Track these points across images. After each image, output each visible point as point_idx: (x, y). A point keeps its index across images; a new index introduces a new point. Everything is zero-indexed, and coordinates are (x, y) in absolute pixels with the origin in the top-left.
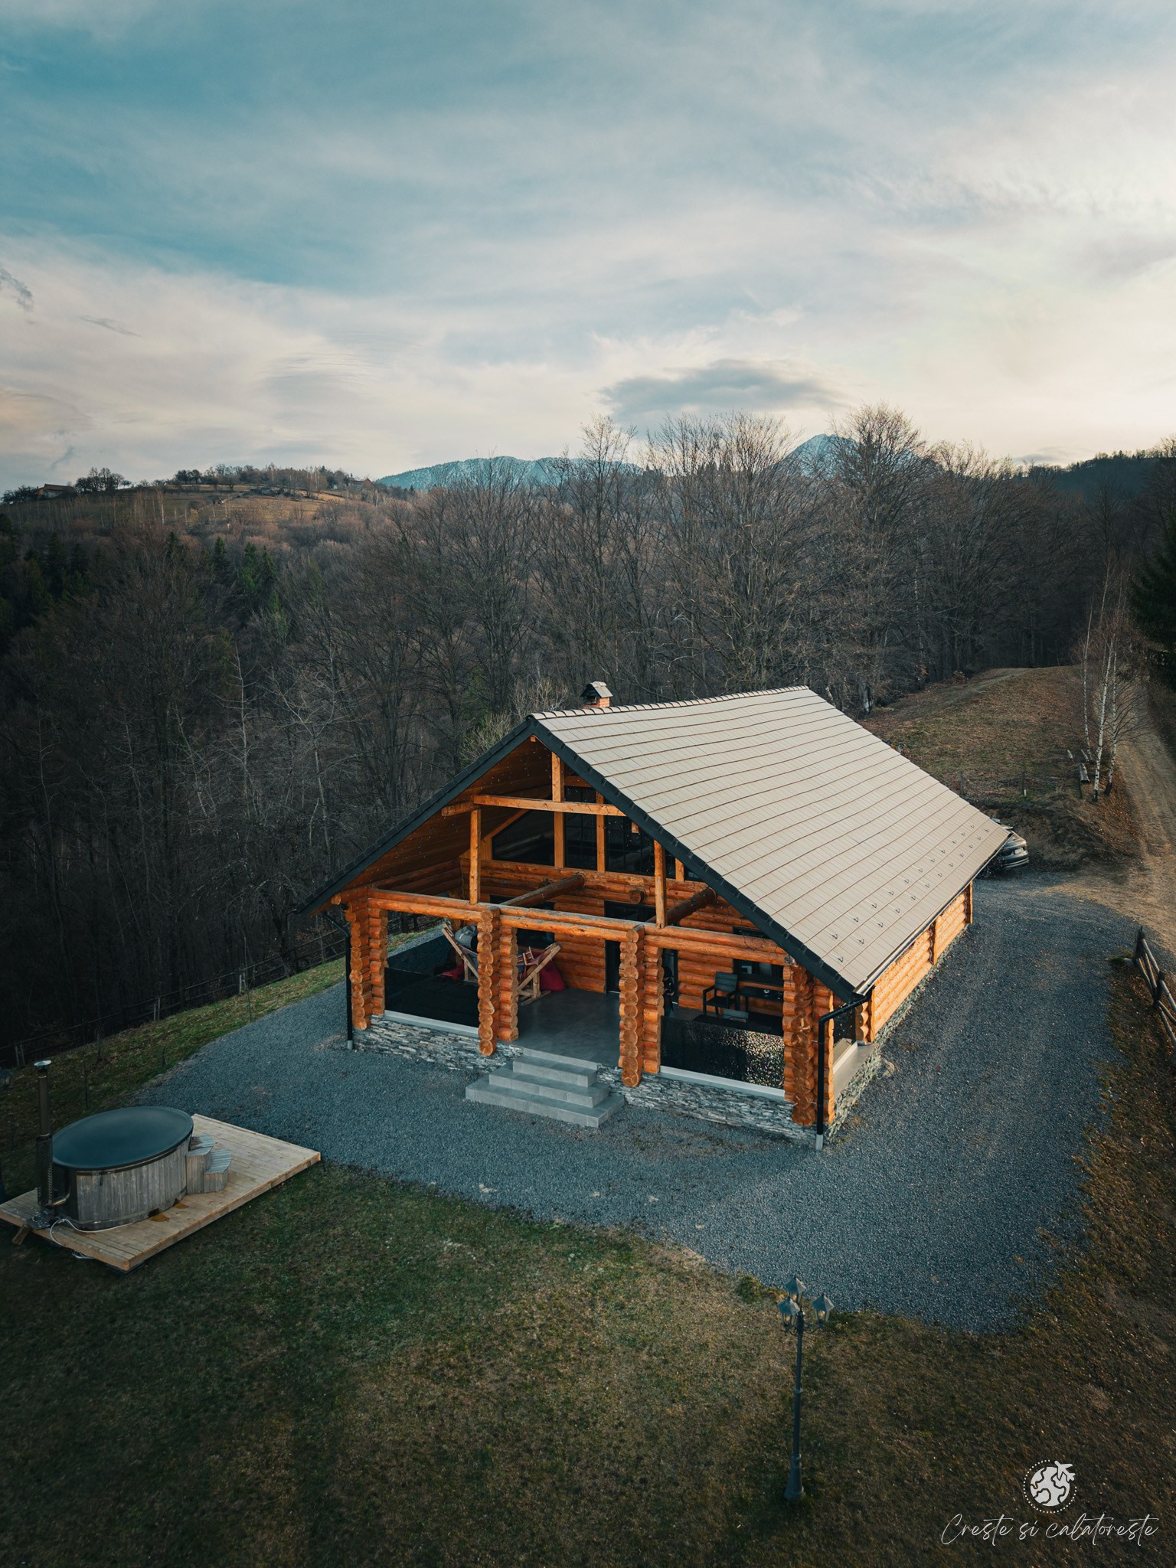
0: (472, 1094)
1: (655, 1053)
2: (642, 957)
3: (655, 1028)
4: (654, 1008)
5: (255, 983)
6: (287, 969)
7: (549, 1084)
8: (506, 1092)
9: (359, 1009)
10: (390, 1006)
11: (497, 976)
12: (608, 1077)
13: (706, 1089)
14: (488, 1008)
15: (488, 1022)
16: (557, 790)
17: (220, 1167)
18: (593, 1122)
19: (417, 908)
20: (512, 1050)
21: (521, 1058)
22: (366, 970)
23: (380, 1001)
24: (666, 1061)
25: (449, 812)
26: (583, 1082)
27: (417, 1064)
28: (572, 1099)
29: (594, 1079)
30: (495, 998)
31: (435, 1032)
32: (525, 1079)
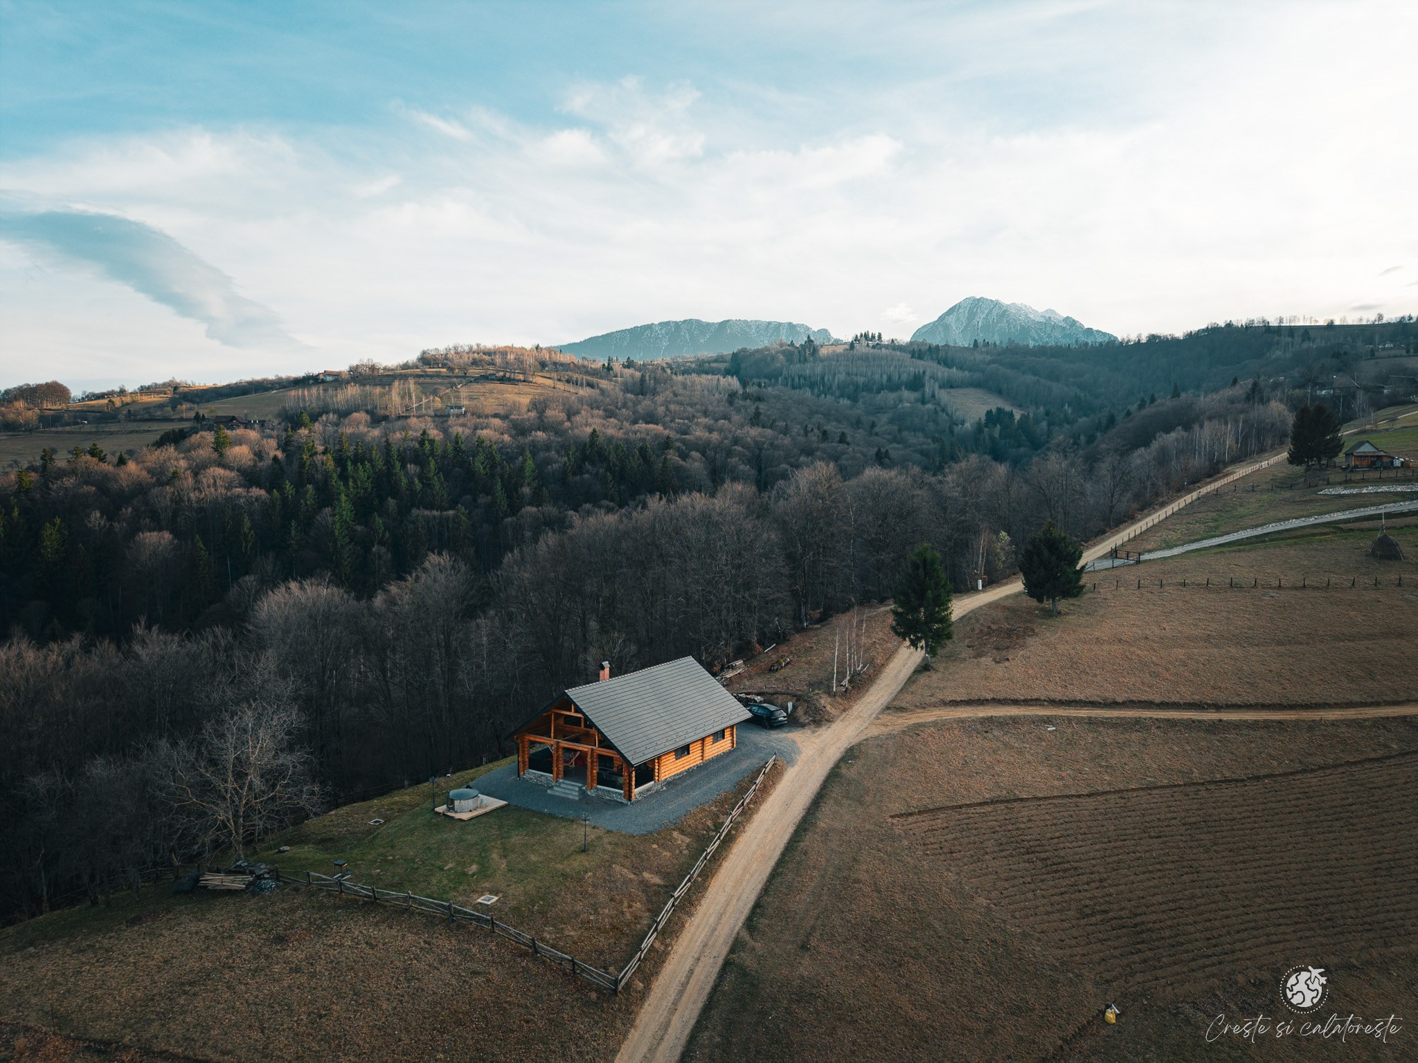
0: (549, 791)
1: (595, 781)
2: (592, 756)
3: (595, 775)
4: (596, 770)
5: (490, 761)
6: (501, 757)
7: (568, 789)
8: (558, 791)
9: (521, 769)
10: (530, 768)
11: (557, 760)
12: (584, 788)
13: (606, 791)
14: (555, 769)
15: (555, 773)
16: (573, 710)
17: (485, 804)
18: (577, 798)
19: (537, 740)
20: (561, 781)
21: (563, 783)
22: (523, 757)
23: (527, 766)
24: (598, 784)
25: (544, 714)
26: (577, 789)
27: (536, 784)
28: (574, 793)
29: (580, 788)
30: (557, 766)
31: (542, 775)
32: (562, 788)
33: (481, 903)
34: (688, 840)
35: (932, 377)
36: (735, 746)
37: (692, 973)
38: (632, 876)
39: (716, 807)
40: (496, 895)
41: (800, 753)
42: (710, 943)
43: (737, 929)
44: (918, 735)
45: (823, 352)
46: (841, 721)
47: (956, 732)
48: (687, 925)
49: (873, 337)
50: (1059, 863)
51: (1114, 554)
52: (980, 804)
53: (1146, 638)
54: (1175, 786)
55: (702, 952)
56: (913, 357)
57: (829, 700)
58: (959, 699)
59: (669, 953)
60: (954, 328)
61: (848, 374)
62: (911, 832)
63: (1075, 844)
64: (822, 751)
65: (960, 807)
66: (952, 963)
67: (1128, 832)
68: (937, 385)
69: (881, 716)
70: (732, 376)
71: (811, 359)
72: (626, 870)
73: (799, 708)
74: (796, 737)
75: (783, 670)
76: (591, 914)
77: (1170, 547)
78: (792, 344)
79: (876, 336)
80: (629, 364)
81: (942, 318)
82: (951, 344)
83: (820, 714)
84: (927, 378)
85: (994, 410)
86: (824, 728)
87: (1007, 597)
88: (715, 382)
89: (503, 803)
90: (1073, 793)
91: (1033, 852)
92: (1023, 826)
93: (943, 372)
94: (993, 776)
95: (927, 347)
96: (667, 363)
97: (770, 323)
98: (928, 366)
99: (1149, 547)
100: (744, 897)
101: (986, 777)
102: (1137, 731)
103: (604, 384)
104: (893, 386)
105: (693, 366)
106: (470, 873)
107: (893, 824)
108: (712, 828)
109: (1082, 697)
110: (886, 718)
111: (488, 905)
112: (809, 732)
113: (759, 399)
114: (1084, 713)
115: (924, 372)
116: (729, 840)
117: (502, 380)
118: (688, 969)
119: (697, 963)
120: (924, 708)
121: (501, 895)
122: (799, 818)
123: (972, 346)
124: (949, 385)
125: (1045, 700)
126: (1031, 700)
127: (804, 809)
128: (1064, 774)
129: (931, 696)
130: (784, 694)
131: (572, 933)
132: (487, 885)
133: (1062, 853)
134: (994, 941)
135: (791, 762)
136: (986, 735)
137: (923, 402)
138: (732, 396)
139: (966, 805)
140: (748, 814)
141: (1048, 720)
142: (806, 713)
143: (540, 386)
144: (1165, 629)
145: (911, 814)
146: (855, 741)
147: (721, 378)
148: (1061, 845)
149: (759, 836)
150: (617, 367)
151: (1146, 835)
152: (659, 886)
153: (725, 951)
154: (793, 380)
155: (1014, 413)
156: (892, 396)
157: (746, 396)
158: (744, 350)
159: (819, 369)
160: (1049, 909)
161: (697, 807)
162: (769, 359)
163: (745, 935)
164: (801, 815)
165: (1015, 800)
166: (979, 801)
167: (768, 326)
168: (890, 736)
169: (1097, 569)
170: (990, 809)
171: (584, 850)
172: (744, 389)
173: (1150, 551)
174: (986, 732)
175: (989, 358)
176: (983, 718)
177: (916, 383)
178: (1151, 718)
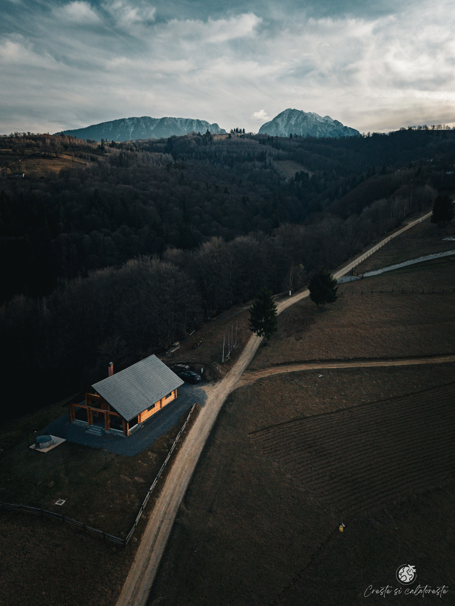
0: (86, 432)
1: (109, 426)
2: (107, 415)
3: (109, 424)
4: (109, 421)
7: (96, 430)
8: (91, 431)
9: (72, 419)
10: (76, 418)
11: (90, 416)
12: (104, 429)
13: (114, 431)
14: (89, 420)
15: (89, 422)
16: (96, 394)
17: (54, 442)
19: (79, 406)
20: (92, 425)
21: (93, 427)
22: (72, 414)
23: (74, 418)
24: (111, 428)
26: (100, 430)
27: (80, 427)
28: (99, 433)
29: (102, 429)
31: (82, 422)
32: (93, 430)
33: (57, 505)
34: (155, 455)
35: (270, 155)
36: (176, 397)
37: (160, 529)
38: (130, 480)
39: (168, 435)
40: (64, 499)
41: (207, 398)
42: (168, 512)
43: (180, 502)
44: (261, 385)
45: (215, 138)
46: (226, 378)
47: (278, 382)
48: (156, 503)
49: (240, 130)
50: (323, 451)
51: (351, 273)
52: (289, 422)
53: (364, 323)
54: (373, 403)
55: (164, 517)
56: (260, 143)
57: (221, 366)
58: (279, 362)
59: (149, 519)
60: (281, 125)
61: (228, 152)
62: (258, 442)
63: (329, 440)
64: (217, 397)
65: (280, 425)
66: (275, 511)
67: (352, 430)
68: (272, 158)
69: (244, 374)
70: (168, 153)
71: (209, 143)
72: (126, 477)
73: (207, 371)
74: (205, 388)
75: (199, 348)
76: (111, 504)
77: (377, 269)
78: (199, 134)
79: (242, 130)
80: (113, 145)
81: (274, 119)
82: (279, 136)
83: (216, 375)
84: (267, 155)
85: (299, 173)
86: (218, 382)
87: (303, 300)
88: (159, 157)
89: (64, 440)
90: (329, 411)
91: (312, 447)
92: (307, 433)
93: (275, 152)
94: (295, 405)
95: (268, 137)
96: (133, 143)
97: (187, 120)
98: (267, 148)
99: (368, 269)
100: (182, 485)
101: (291, 406)
102: (358, 374)
103: (101, 158)
104: (250, 159)
105: (148, 145)
106: (50, 486)
107: (249, 438)
108: (167, 447)
109: (334, 357)
110: (247, 375)
111: (60, 506)
112: (211, 385)
113: (183, 167)
114: (335, 366)
115: (266, 152)
116: (175, 453)
117: (44, 157)
118: (158, 527)
119: (162, 523)
120: (264, 368)
121: (67, 499)
122: (207, 437)
123: (289, 137)
124: (278, 158)
125: (318, 360)
126: (312, 360)
127: (209, 432)
128: (325, 401)
129: (267, 361)
130: (199, 363)
131: (103, 516)
132: (59, 494)
133: (324, 446)
134: (293, 497)
135: (203, 404)
136: (291, 382)
137: (266, 167)
138: (169, 165)
139: (282, 423)
140: (183, 437)
141: (319, 371)
142: (210, 375)
143: (65, 160)
144: (372, 318)
145: (258, 431)
146: (233, 389)
147: (163, 154)
148: (324, 442)
149: (189, 450)
150: (106, 147)
151: (359, 431)
152: (142, 483)
153: (174, 515)
154: (200, 154)
155: (309, 174)
156: (250, 164)
157: (176, 166)
158: (174, 137)
159: (213, 148)
160: (317, 477)
161: (159, 437)
162: (187, 143)
163: (183, 506)
164: (208, 435)
165: (304, 418)
166: (288, 420)
167: (186, 122)
168: (249, 386)
169: (344, 282)
170: (293, 425)
171: (105, 468)
172: (175, 161)
173: (368, 271)
174: (292, 380)
175: (297, 144)
176: (290, 373)
177: (262, 157)
178: (364, 367)
